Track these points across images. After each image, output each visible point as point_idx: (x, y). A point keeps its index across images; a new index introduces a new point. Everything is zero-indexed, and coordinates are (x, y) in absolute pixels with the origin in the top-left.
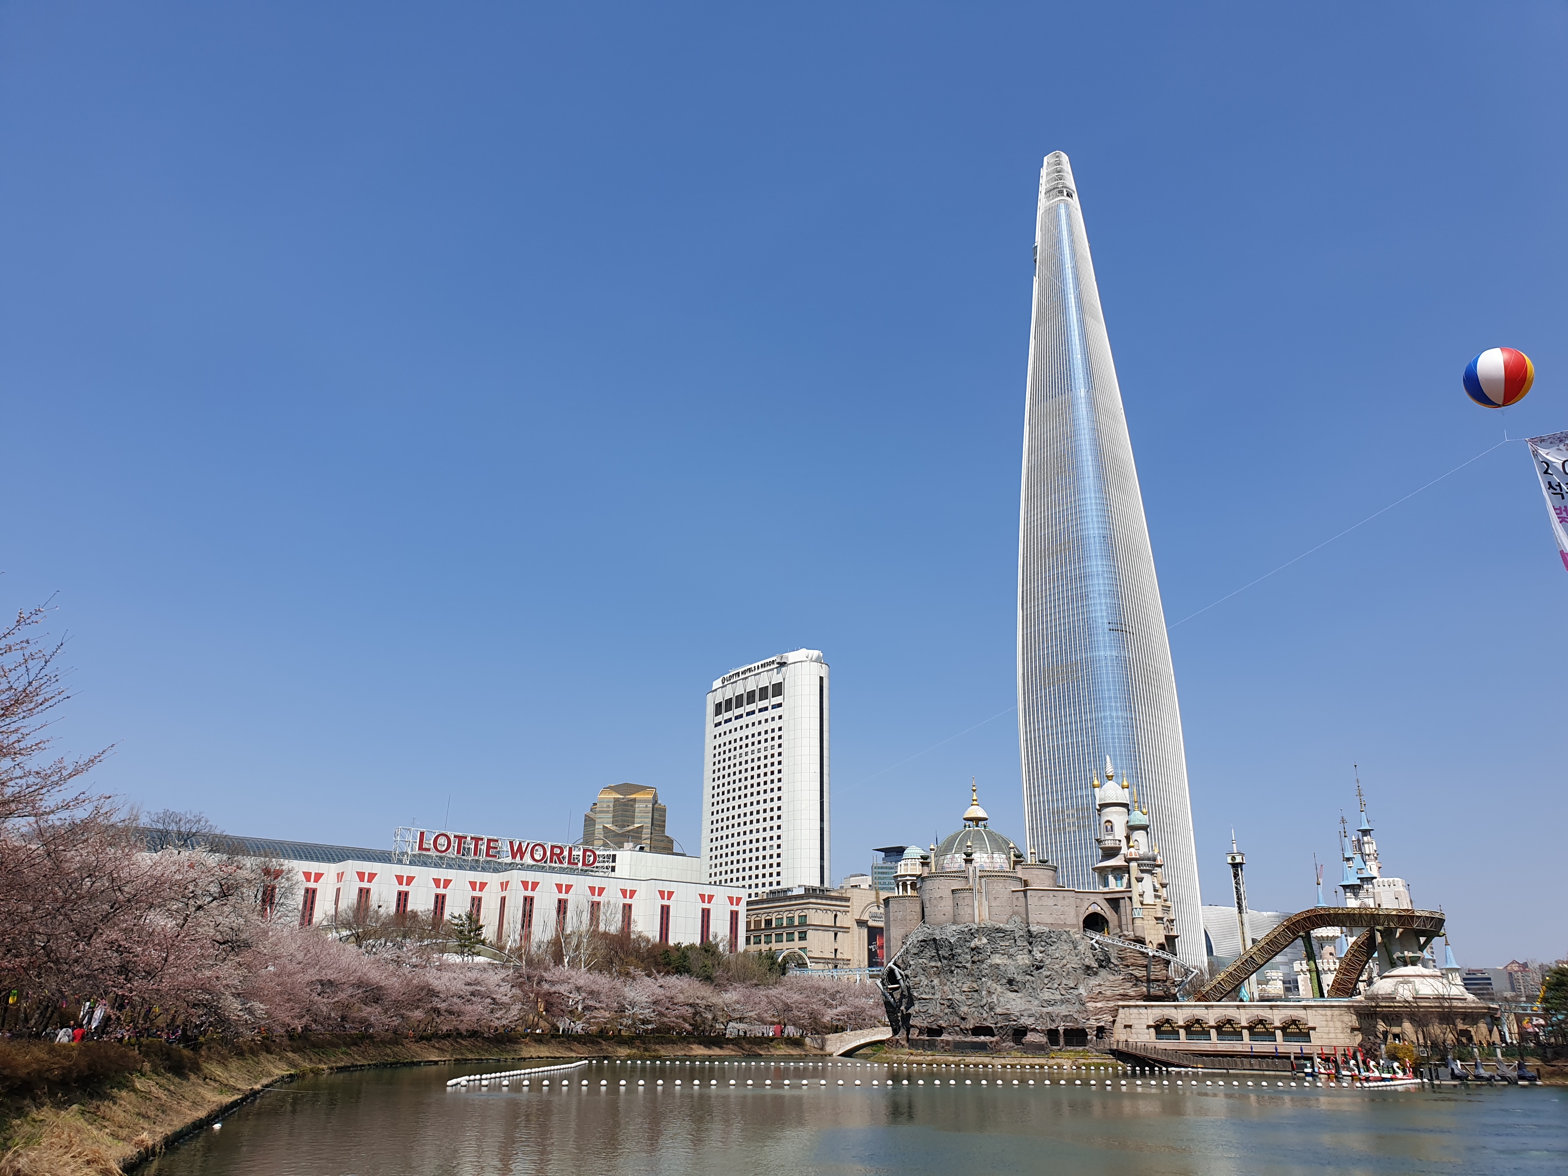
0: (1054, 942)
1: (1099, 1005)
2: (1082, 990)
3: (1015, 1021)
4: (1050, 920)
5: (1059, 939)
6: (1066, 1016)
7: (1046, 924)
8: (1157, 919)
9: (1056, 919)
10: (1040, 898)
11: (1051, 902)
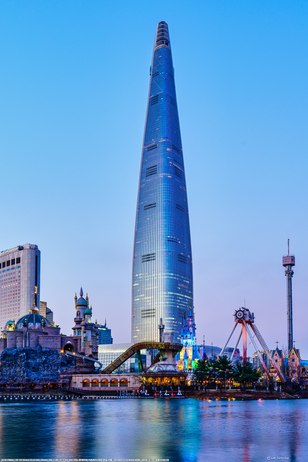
0: (51, 354)
1: (65, 376)
2: (59, 371)
3: (32, 381)
4: (51, 347)
5: (53, 353)
6: (51, 380)
7: (49, 348)
8: (90, 346)
9: (53, 346)
10: (47, 339)
11: (52, 340)
